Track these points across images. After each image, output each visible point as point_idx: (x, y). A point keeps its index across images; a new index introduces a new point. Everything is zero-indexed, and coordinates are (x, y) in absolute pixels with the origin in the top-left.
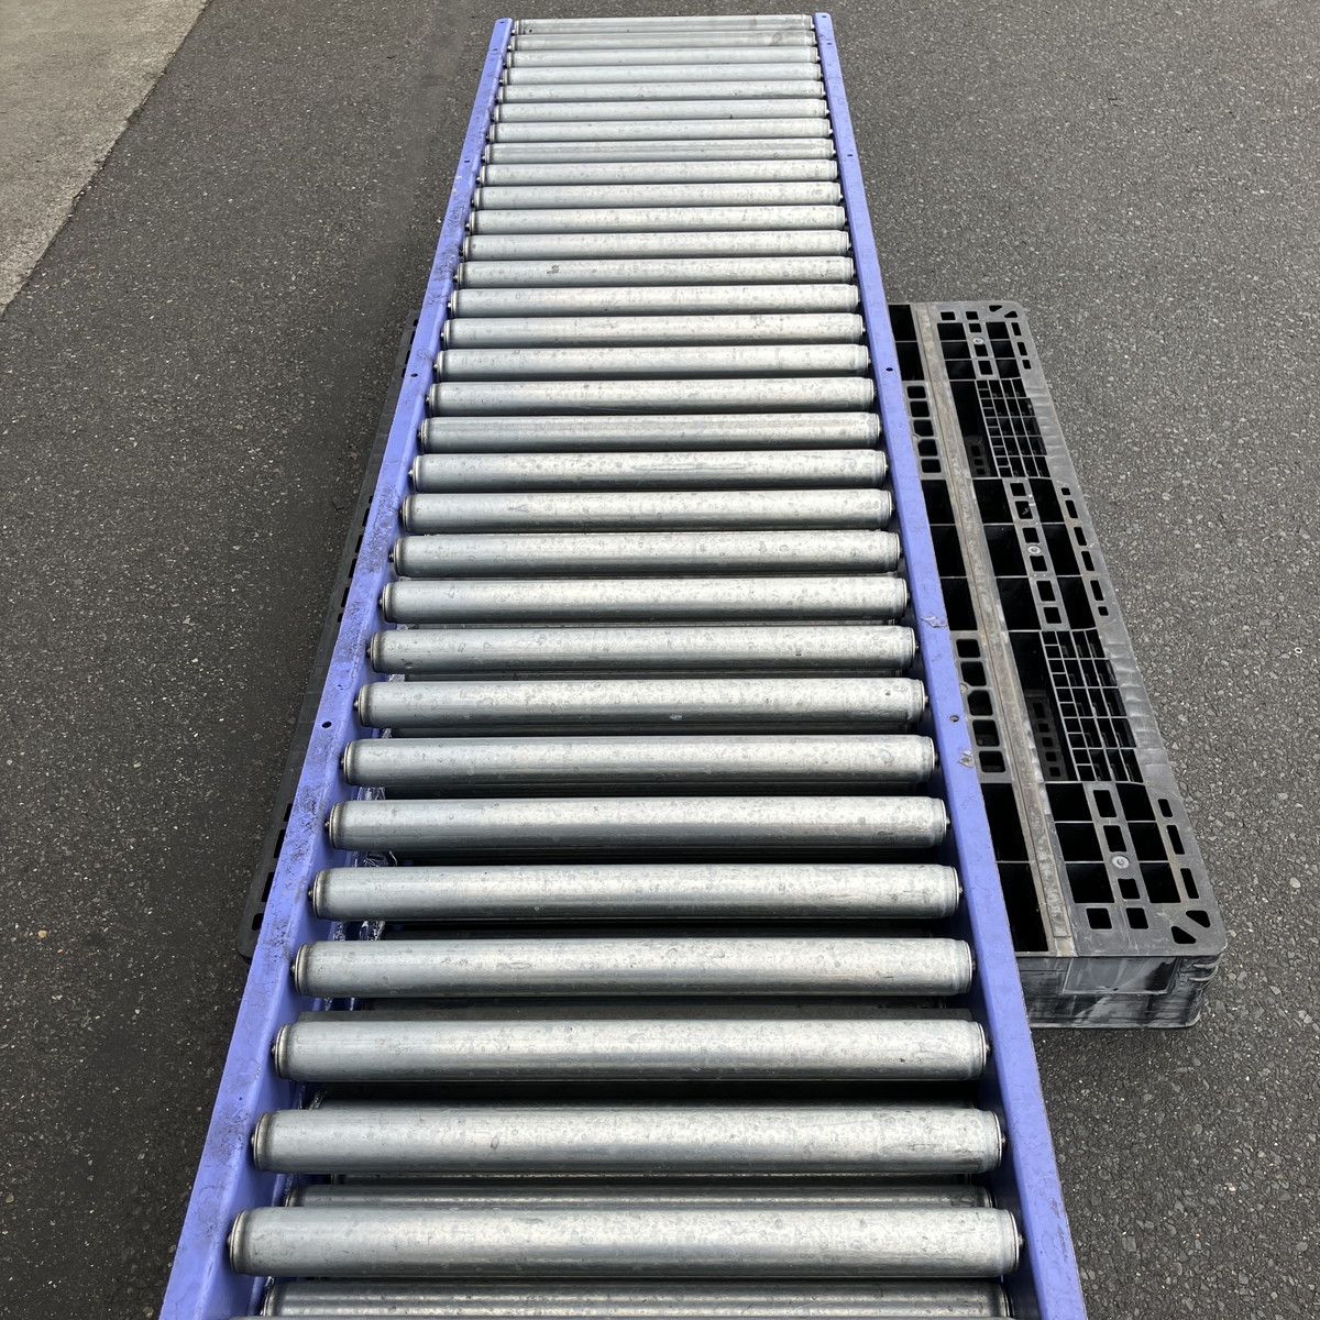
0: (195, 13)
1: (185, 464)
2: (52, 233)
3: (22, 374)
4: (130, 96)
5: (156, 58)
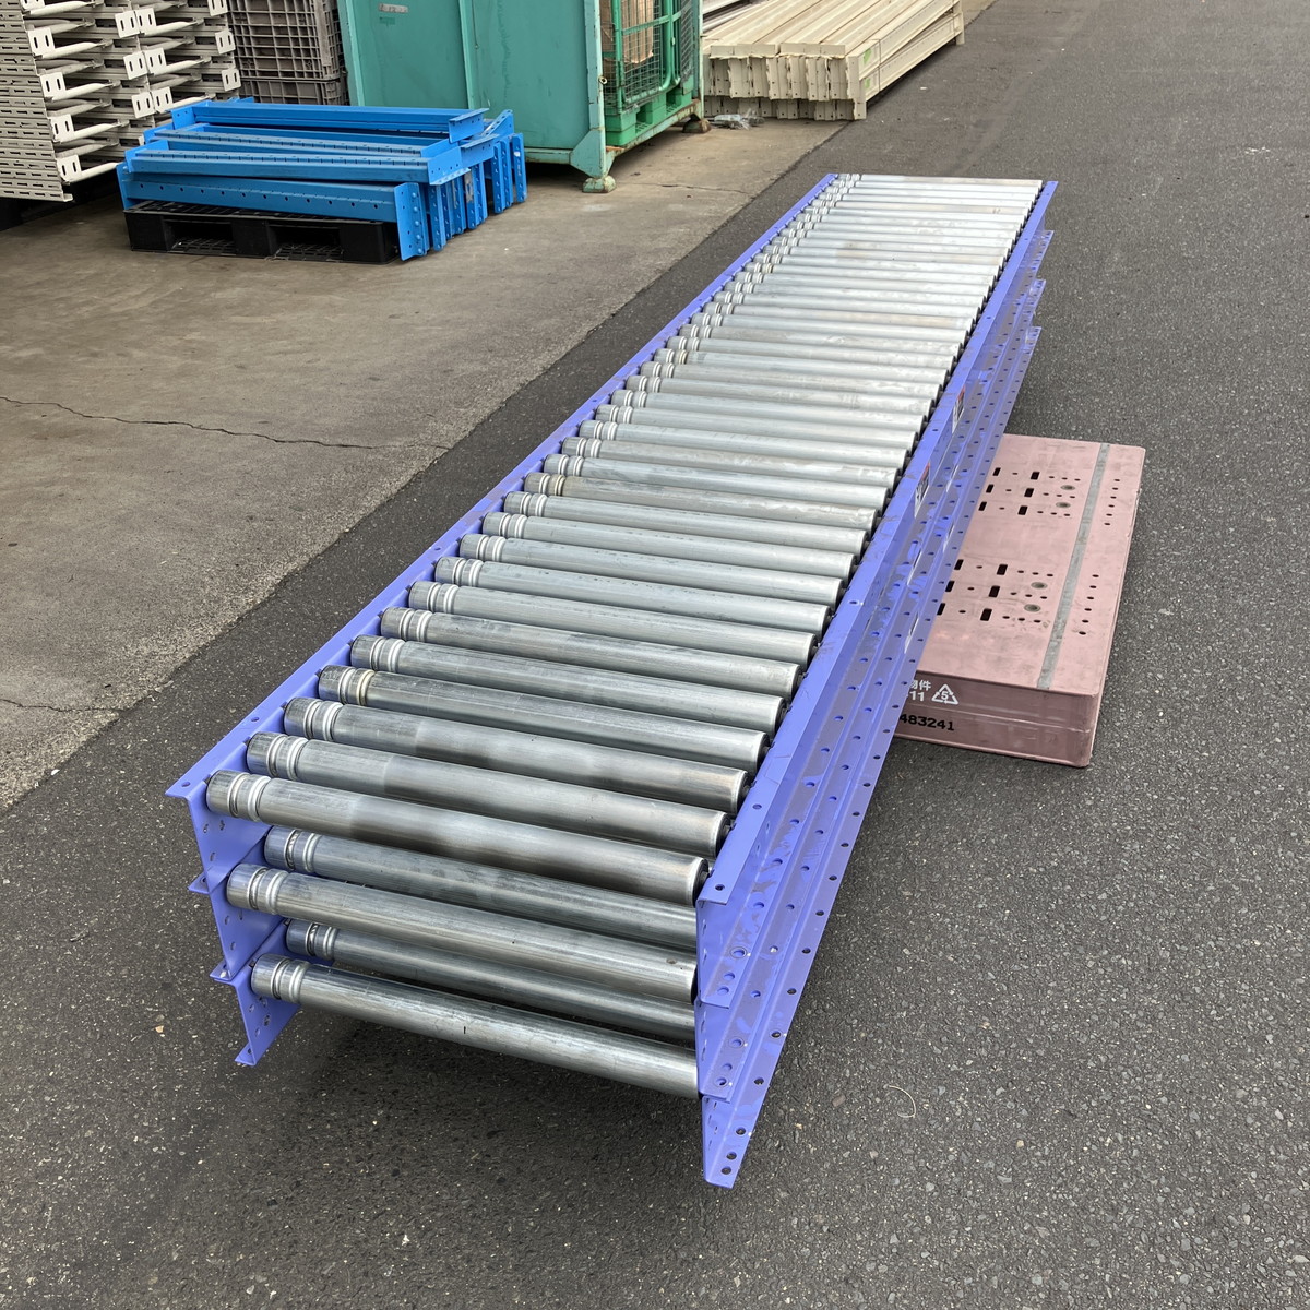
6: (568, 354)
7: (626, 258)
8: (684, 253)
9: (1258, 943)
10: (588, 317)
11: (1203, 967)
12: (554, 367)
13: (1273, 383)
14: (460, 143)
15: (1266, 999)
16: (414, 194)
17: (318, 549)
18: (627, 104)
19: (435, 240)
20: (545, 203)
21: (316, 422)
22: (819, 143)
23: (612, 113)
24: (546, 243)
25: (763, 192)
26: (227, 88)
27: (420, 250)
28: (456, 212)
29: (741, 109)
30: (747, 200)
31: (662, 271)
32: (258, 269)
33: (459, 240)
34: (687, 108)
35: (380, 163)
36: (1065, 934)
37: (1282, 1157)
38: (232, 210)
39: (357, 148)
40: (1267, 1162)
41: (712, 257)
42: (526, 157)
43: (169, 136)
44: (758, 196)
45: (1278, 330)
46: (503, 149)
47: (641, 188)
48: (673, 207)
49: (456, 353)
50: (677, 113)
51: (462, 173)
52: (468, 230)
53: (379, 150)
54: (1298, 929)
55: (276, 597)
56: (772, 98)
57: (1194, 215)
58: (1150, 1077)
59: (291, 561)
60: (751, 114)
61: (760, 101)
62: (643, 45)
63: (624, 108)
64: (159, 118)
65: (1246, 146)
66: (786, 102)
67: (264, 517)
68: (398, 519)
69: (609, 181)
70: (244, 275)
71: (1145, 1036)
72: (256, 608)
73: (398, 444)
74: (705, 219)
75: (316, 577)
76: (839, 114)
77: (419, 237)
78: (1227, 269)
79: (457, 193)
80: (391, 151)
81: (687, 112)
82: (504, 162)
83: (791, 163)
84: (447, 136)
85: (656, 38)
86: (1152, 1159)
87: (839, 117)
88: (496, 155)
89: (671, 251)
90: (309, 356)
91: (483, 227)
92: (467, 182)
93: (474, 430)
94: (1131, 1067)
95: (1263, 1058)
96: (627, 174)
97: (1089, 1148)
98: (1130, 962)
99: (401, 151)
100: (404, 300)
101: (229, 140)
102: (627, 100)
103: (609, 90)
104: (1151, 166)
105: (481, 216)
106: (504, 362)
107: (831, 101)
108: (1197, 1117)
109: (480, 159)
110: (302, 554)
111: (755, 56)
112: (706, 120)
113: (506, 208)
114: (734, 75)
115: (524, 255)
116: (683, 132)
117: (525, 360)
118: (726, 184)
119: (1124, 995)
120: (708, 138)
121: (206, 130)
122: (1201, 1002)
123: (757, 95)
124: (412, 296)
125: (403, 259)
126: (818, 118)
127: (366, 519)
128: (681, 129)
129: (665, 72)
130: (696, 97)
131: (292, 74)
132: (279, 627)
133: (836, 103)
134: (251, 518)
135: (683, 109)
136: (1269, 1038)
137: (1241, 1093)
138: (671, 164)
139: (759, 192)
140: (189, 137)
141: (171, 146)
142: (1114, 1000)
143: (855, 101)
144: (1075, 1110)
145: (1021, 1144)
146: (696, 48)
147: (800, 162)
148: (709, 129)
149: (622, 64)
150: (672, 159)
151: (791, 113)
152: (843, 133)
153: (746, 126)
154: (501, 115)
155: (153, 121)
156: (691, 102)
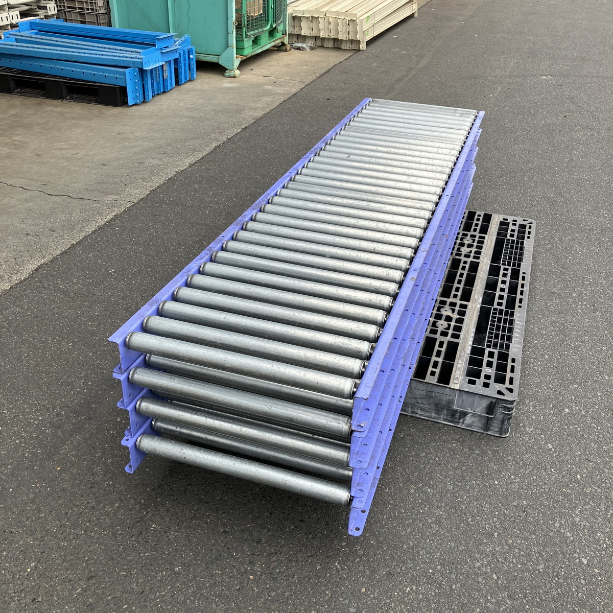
0: (278, 104)
1: (221, 221)
2: (204, 154)
3: (179, 188)
4: (246, 123)
5: (259, 114)
6: (203, 157)
7: (240, 111)
8: (268, 111)
9: (496, 483)
10: (215, 140)
11: (468, 495)
12: (195, 164)
13: (540, 192)
14: (161, 49)
15: (497, 513)
16: (136, 74)
17: (59, 252)
18: (248, 35)
19: (146, 97)
20: (205, 81)
21: (70, 185)
22: (342, 60)
23: (239, 39)
24: (202, 101)
25: (311, 82)
26: (50, 13)
27: (138, 101)
28: (158, 83)
29: (307, 41)
30: (303, 86)
31: (256, 119)
32: (56, 106)
33: (159, 97)
34: (279, 39)
35: (120, 57)
36: (401, 474)
37: (493, 600)
38: (46, 75)
39: (110, 49)
40: (486, 603)
41: (281, 113)
42: (197, 58)
43: (16, 35)
44: (309, 84)
45: (545, 166)
46: (184, 53)
47: (253, 76)
48: (266, 87)
49: (148, 154)
50: (274, 41)
51: (161, 64)
52: (164, 92)
53: (120, 50)
54: (517, 476)
55: (32, 277)
56: (322, 37)
57: (513, 107)
58: (434, 554)
59: (43, 258)
60: (311, 44)
61: (316, 38)
62: (256, 7)
63: (246, 37)
64: (13, 26)
65: (542, 75)
66: (329, 39)
67: (34, 234)
68: (102, 238)
69: (237, 72)
70: (49, 108)
71: (434, 532)
72: (21, 282)
73: (109, 199)
74: (281, 94)
75: (54, 267)
76: (354, 47)
77: (138, 94)
78: (525, 134)
79: (159, 74)
80: (126, 51)
81: (279, 41)
82: (185, 60)
83: (327, 69)
84: (154, 45)
85: (264, 4)
86: (428, 600)
87: (353, 48)
88: (180, 56)
89: (262, 109)
90: (74, 152)
91: (172, 91)
92: (164, 69)
93: (149, 194)
94: (425, 548)
95: (491, 546)
96: (247, 70)
97: (398, 593)
98: (432, 491)
99: (132, 52)
100: (126, 125)
101: (46, 40)
102: (247, 33)
103: (239, 28)
104: (496, 82)
105: (171, 86)
106: (171, 160)
107: (350, 40)
108: (454, 577)
109: (172, 57)
110: (50, 254)
111: (314, 16)
112: (289, 45)
113: (185, 82)
114: (304, 24)
115: (190, 106)
116: (277, 50)
117: (181, 160)
118: (294, 77)
119: (427, 509)
120: (289, 54)
121: (36, 34)
122: (464, 514)
123: (314, 35)
124: (131, 124)
125: (130, 105)
126: (343, 48)
127: (86, 238)
128: (277, 48)
129: (268, 21)
130: (284, 34)
131: (83, 9)
132: (30, 293)
133: (352, 41)
134: (28, 234)
135: (277, 40)
136: (496, 534)
137: (478, 564)
138: (270, 66)
139: (309, 82)
140: (26, 37)
141: (17, 40)
142: (421, 511)
143: (361, 41)
144: (393, 572)
145: (363, 590)
146: (285, 10)
147: (331, 69)
148: (290, 50)
149: (245, 15)
150: (270, 63)
151: (330, 44)
152: (354, 56)
153: (308, 49)
154: (184, 37)
155: (9, 27)
156: (282, 36)
